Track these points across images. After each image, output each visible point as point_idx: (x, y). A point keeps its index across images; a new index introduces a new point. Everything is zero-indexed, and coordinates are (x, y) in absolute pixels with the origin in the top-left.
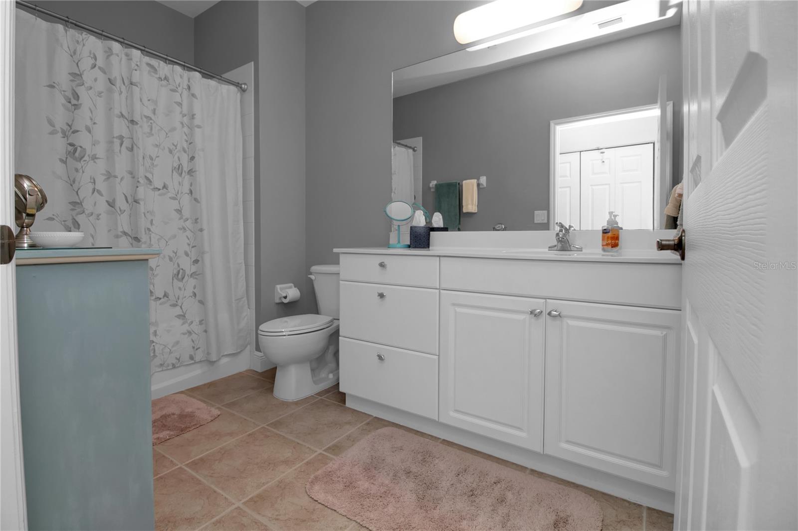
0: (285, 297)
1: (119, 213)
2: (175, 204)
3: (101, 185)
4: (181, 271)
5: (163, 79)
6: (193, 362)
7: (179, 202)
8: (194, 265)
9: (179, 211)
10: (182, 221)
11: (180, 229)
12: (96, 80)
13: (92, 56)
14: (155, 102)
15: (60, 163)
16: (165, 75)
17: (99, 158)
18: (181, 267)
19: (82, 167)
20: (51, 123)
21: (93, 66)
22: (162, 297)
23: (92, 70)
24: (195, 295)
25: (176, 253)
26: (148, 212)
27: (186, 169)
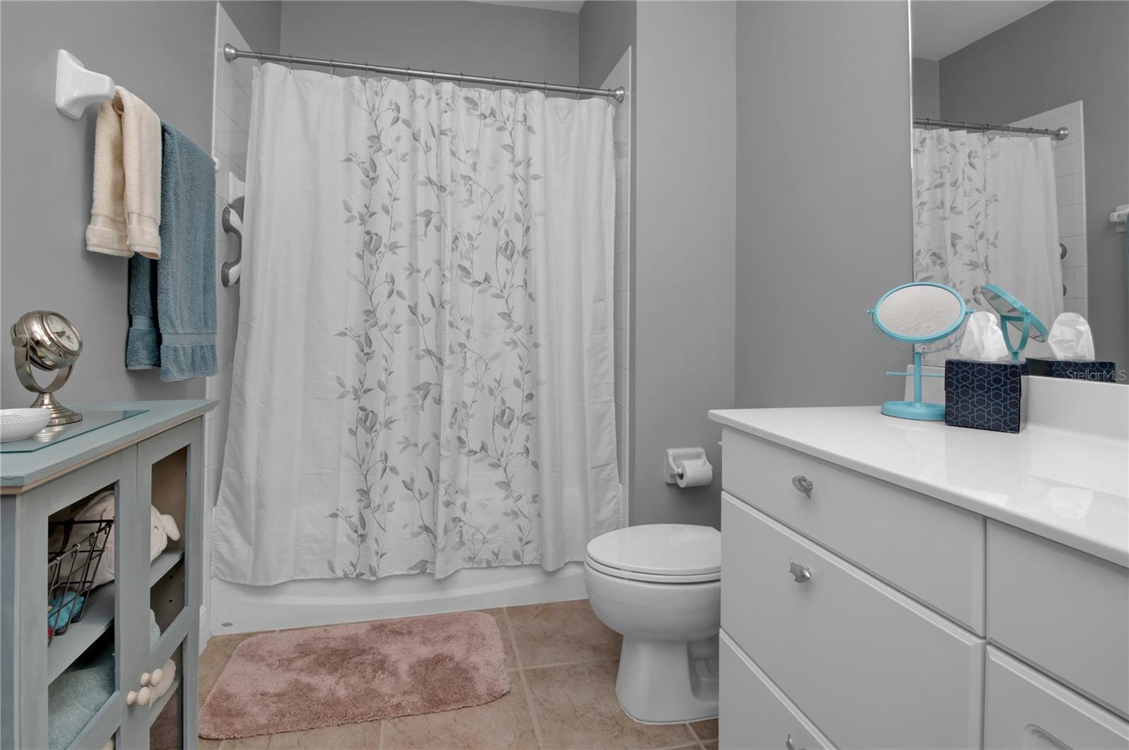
0: (681, 476)
1: (421, 322)
2: (500, 306)
3: (402, 285)
4: (507, 410)
5: (488, 116)
6: (518, 563)
7: (507, 300)
8: (528, 402)
9: (506, 316)
10: (512, 330)
11: (508, 344)
12: (398, 139)
13: (393, 107)
14: (477, 153)
15: (357, 259)
16: (492, 108)
17: (401, 247)
18: (508, 404)
19: (377, 262)
20: (348, 209)
21: (395, 120)
22: (478, 451)
23: (394, 126)
24: (527, 451)
25: (499, 383)
26: (462, 319)
27: (519, 247)
